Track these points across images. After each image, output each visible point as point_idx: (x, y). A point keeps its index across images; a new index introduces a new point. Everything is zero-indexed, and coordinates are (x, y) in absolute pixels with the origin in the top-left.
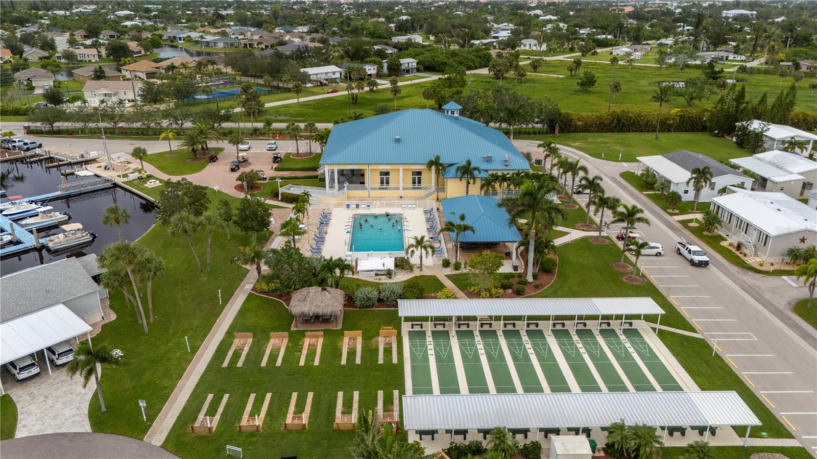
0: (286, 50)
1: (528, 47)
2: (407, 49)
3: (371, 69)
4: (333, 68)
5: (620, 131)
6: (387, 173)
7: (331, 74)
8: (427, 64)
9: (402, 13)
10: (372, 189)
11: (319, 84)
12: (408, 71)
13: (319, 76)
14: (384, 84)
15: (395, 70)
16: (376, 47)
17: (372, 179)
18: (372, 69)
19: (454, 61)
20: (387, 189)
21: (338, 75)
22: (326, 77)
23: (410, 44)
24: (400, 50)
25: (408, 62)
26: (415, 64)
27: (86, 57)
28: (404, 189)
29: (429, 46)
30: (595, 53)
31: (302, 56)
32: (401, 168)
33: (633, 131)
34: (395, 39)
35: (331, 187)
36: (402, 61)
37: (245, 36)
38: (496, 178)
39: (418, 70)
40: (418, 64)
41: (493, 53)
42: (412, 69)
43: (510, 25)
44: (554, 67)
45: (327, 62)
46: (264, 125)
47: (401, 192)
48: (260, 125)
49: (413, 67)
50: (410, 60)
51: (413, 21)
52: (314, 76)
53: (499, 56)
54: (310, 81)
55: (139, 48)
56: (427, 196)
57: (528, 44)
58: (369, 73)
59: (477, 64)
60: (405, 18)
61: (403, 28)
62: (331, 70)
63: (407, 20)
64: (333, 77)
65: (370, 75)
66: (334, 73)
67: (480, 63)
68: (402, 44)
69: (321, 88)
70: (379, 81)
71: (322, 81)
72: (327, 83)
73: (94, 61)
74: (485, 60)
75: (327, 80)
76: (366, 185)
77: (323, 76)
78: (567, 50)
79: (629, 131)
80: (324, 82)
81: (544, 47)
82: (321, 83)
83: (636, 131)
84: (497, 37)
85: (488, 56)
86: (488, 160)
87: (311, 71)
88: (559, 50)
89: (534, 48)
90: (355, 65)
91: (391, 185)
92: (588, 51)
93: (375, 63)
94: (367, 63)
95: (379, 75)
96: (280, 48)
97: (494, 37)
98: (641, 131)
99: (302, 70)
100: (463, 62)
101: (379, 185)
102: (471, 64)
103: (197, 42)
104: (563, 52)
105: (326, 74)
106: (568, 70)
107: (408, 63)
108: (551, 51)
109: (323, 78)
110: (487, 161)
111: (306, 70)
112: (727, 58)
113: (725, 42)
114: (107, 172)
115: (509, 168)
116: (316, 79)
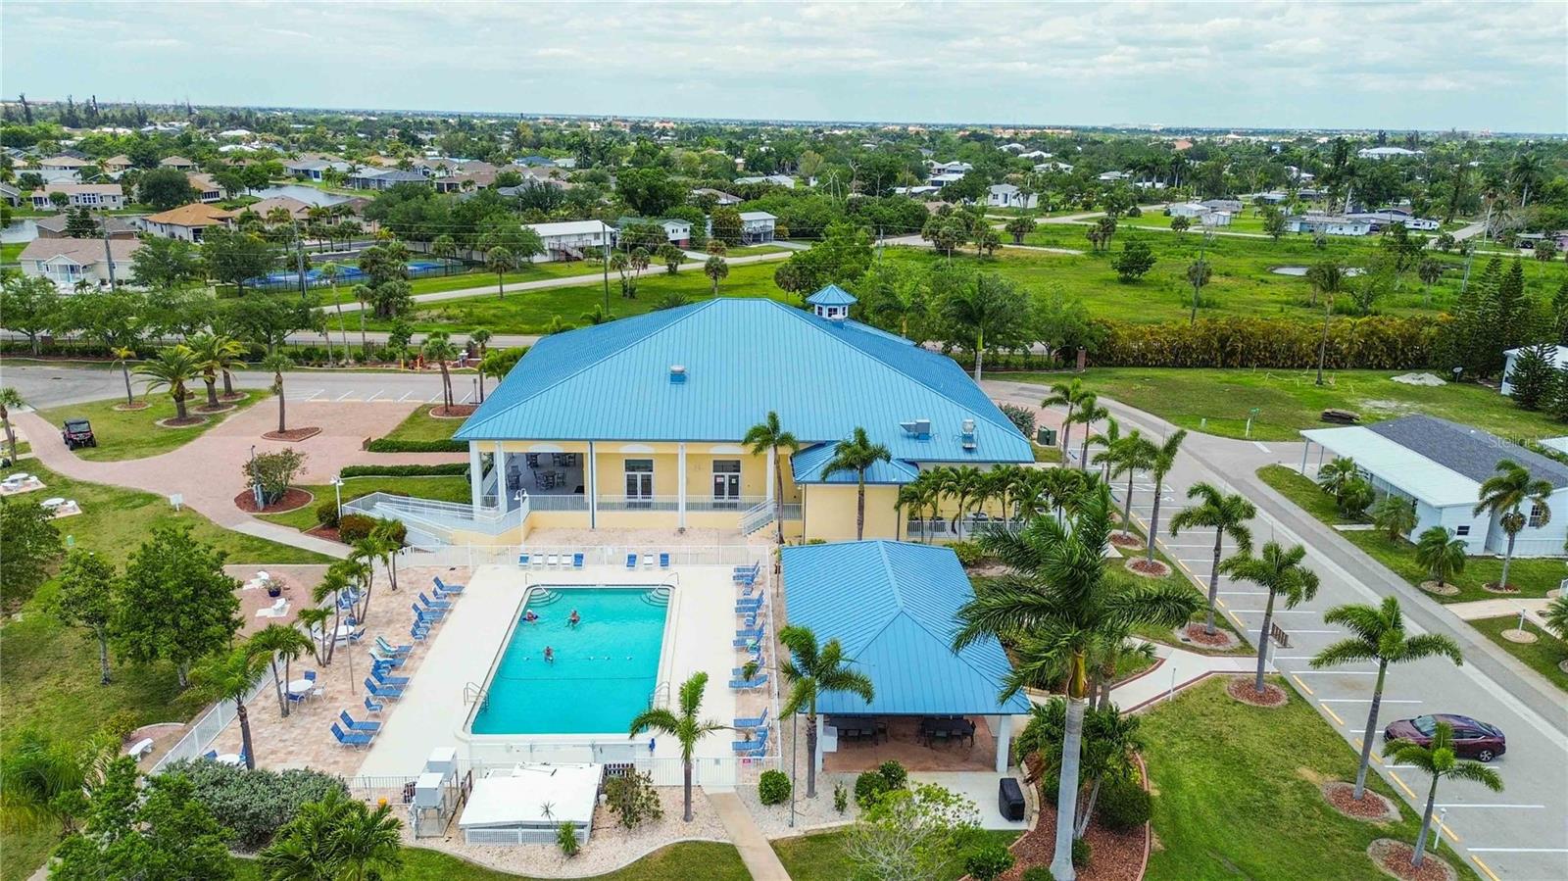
0: (508, 194)
1: (1000, 199)
2: (760, 195)
3: (676, 230)
4: (596, 226)
7: (591, 238)
11: (563, 256)
12: (756, 238)
13: (563, 241)
14: (702, 260)
15: (730, 235)
16: (697, 192)
18: (681, 230)
22: (580, 244)
23: (767, 190)
24: (745, 198)
25: (755, 219)
26: (772, 224)
27: (98, 200)
29: (806, 193)
30: (1135, 213)
31: (538, 203)
34: (742, 182)
36: (744, 216)
39: (778, 236)
40: (778, 223)
41: (933, 207)
42: (765, 234)
43: (965, 164)
49: (768, 229)
50: (763, 215)
51: (779, 155)
52: (553, 241)
53: (945, 212)
57: (1002, 195)
58: (672, 237)
60: (764, 148)
61: (759, 165)
62: (593, 230)
63: (769, 153)
64: (595, 242)
65: (676, 242)
68: (752, 190)
71: (569, 250)
74: (914, 221)
78: (1079, 206)
81: (1033, 202)
82: (568, 256)
84: (939, 183)
85: (920, 212)
88: (1062, 206)
89: (1014, 203)
90: (645, 222)
92: (1122, 208)
93: (688, 218)
94: (667, 218)
95: (695, 244)
96: (502, 190)
97: (934, 183)
99: (524, 228)
104: (1072, 212)
105: (580, 236)
107: (758, 221)
108: (1046, 208)
109: (572, 245)
111: (533, 227)
116: (556, 247)
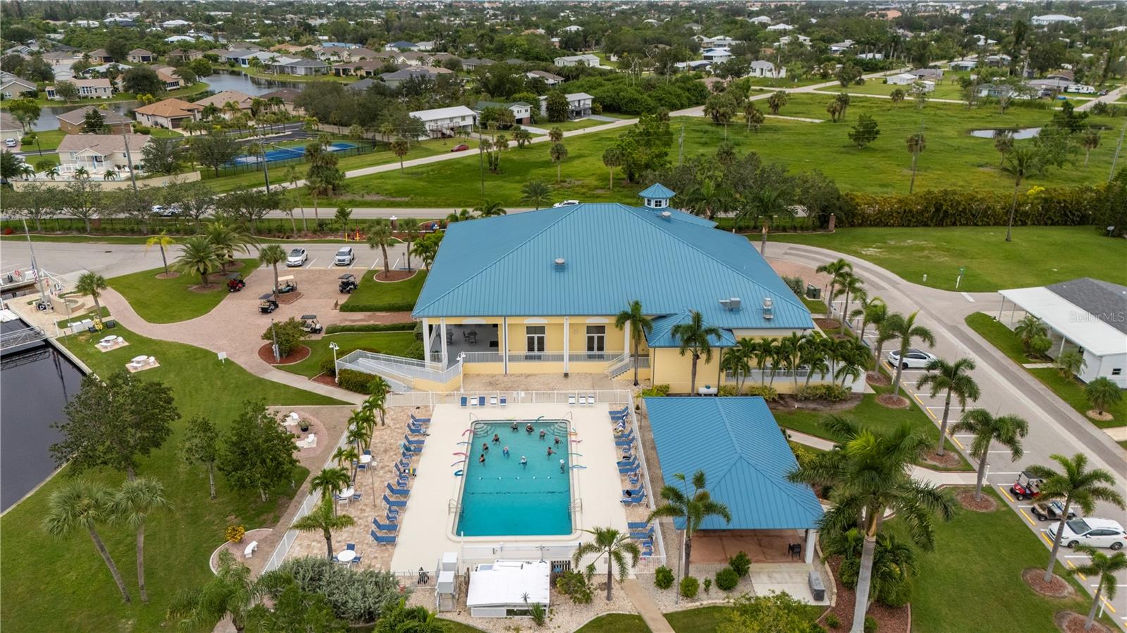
1: (758, 71)
2: (576, 77)
3: (520, 111)
4: (462, 110)
5: (940, 224)
7: (459, 120)
8: (608, 101)
9: (570, 21)
11: (440, 135)
12: (578, 113)
13: (439, 123)
14: (541, 134)
15: (559, 113)
16: (530, 75)
17: (511, 341)
18: (523, 111)
19: (650, 96)
21: (469, 121)
22: (451, 125)
23: (581, 70)
24: (567, 79)
25: (579, 99)
26: (589, 103)
27: (93, 91)
29: (611, 71)
30: (861, 82)
31: (418, 91)
32: (566, 322)
33: (961, 225)
34: (560, 62)
36: (570, 97)
37: (339, 57)
38: (748, 347)
39: (594, 111)
40: (594, 101)
41: (709, 82)
42: (585, 110)
43: (728, 38)
44: (805, 105)
45: (453, 99)
46: (338, 213)
48: (330, 213)
49: (587, 106)
50: (582, 96)
51: (585, 35)
52: (432, 124)
53: (718, 88)
54: (425, 132)
55: (175, 76)
56: (616, 373)
57: (761, 69)
58: (518, 116)
59: (685, 101)
60: (574, 28)
61: (571, 45)
62: (460, 114)
63: (577, 32)
64: (462, 124)
65: (520, 121)
66: (463, 118)
67: (688, 98)
68: (570, 69)
69: (442, 142)
70: (532, 130)
71: (444, 131)
72: (453, 133)
73: (105, 97)
74: (697, 96)
75: (452, 129)
77: (447, 124)
78: (818, 76)
79: (954, 224)
80: (448, 132)
81: (783, 73)
82: (443, 134)
83: (967, 225)
84: (711, 58)
85: (700, 89)
86: (733, 308)
87: (425, 115)
88: (805, 76)
89: (768, 75)
90: (496, 105)
92: (851, 80)
93: (527, 101)
94: (515, 101)
95: (534, 121)
96: (387, 77)
97: (706, 58)
98: (976, 225)
99: (412, 115)
100: (663, 99)
102: (675, 101)
103: (267, 67)
104: (812, 81)
105: (451, 119)
106: (829, 111)
107: (579, 101)
108: (793, 79)
109: (446, 126)
110: (731, 310)
111: (418, 114)
113: (1057, 65)
115: (773, 326)
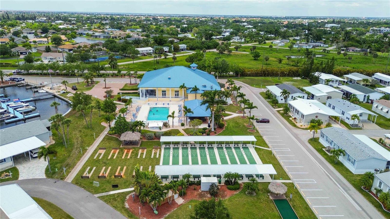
0: (130, 40)
2: (183, 41)
3: (166, 49)
6: (165, 91)
8: (191, 47)
10: (159, 97)
11: (143, 55)
12: (182, 50)
13: (143, 52)
14: (171, 55)
15: (177, 50)
16: (170, 39)
17: (159, 93)
18: (167, 49)
20: (165, 97)
21: (152, 51)
22: (147, 52)
23: (185, 38)
24: (181, 41)
25: (182, 46)
26: (186, 47)
27: (42, 42)
28: (171, 98)
29: (194, 39)
30: (265, 43)
31: (137, 43)
32: (170, 89)
34: (179, 36)
35: (142, 96)
36: (180, 45)
37: (113, 33)
39: (187, 49)
41: (220, 42)
42: (184, 49)
43: (231, 29)
45: (147, 46)
46: (118, 72)
47: (170, 99)
48: (116, 72)
50: (184, 45)
51: (188, 28)
52: (141, 52)
53: (223, 43)
54: (139, 54)
55: (66, 38)
56: (181, 100)
57: (236, 39)
60: (185, 26)
61: (184, 31)
62: (149, 49)
64: (150, 52)
65: (166, 52)
68: (181, 38)
70: (169, 54)
71: (145, 54)
72: (147, 54)
73: (46, 44)
74: (216, 46)
75: (147, 53)
76: (156, 96)
77: (145, 52)
78: (253, 41)
80: (146, 54)
81: (243, 40)
84: (224, 35)
87: (140, 49)
89: (239, 41)
90: (159, 47)
91: (167, 96)
92: (262, 42)
93: (168, 46)
94: (164, 46)
95: (169, 52)
96: (128, 39)
97: (223, 35)
99: (136, 49)
101: (162, 96)
103: (92, 36)
104: (251, 42)
105: (147, 50)
108: (246, 42)
111: (138, 49)
112: (320, 45)
113: (320, 39)
114: (51, 90)
116: (142, 53)
